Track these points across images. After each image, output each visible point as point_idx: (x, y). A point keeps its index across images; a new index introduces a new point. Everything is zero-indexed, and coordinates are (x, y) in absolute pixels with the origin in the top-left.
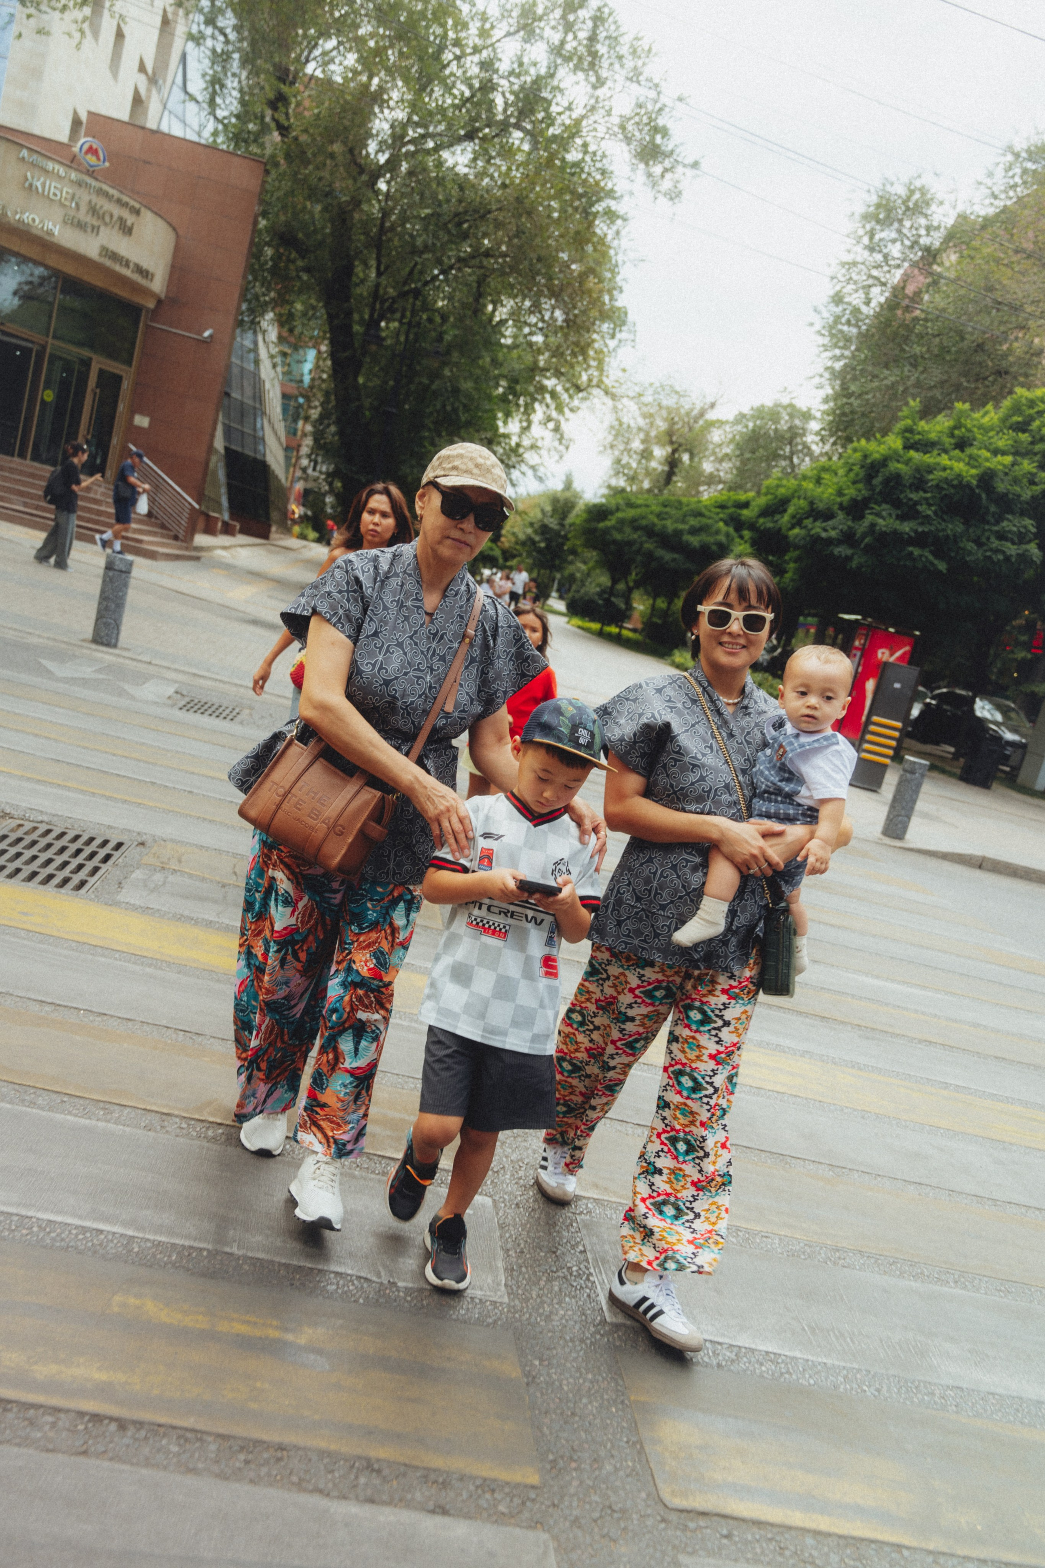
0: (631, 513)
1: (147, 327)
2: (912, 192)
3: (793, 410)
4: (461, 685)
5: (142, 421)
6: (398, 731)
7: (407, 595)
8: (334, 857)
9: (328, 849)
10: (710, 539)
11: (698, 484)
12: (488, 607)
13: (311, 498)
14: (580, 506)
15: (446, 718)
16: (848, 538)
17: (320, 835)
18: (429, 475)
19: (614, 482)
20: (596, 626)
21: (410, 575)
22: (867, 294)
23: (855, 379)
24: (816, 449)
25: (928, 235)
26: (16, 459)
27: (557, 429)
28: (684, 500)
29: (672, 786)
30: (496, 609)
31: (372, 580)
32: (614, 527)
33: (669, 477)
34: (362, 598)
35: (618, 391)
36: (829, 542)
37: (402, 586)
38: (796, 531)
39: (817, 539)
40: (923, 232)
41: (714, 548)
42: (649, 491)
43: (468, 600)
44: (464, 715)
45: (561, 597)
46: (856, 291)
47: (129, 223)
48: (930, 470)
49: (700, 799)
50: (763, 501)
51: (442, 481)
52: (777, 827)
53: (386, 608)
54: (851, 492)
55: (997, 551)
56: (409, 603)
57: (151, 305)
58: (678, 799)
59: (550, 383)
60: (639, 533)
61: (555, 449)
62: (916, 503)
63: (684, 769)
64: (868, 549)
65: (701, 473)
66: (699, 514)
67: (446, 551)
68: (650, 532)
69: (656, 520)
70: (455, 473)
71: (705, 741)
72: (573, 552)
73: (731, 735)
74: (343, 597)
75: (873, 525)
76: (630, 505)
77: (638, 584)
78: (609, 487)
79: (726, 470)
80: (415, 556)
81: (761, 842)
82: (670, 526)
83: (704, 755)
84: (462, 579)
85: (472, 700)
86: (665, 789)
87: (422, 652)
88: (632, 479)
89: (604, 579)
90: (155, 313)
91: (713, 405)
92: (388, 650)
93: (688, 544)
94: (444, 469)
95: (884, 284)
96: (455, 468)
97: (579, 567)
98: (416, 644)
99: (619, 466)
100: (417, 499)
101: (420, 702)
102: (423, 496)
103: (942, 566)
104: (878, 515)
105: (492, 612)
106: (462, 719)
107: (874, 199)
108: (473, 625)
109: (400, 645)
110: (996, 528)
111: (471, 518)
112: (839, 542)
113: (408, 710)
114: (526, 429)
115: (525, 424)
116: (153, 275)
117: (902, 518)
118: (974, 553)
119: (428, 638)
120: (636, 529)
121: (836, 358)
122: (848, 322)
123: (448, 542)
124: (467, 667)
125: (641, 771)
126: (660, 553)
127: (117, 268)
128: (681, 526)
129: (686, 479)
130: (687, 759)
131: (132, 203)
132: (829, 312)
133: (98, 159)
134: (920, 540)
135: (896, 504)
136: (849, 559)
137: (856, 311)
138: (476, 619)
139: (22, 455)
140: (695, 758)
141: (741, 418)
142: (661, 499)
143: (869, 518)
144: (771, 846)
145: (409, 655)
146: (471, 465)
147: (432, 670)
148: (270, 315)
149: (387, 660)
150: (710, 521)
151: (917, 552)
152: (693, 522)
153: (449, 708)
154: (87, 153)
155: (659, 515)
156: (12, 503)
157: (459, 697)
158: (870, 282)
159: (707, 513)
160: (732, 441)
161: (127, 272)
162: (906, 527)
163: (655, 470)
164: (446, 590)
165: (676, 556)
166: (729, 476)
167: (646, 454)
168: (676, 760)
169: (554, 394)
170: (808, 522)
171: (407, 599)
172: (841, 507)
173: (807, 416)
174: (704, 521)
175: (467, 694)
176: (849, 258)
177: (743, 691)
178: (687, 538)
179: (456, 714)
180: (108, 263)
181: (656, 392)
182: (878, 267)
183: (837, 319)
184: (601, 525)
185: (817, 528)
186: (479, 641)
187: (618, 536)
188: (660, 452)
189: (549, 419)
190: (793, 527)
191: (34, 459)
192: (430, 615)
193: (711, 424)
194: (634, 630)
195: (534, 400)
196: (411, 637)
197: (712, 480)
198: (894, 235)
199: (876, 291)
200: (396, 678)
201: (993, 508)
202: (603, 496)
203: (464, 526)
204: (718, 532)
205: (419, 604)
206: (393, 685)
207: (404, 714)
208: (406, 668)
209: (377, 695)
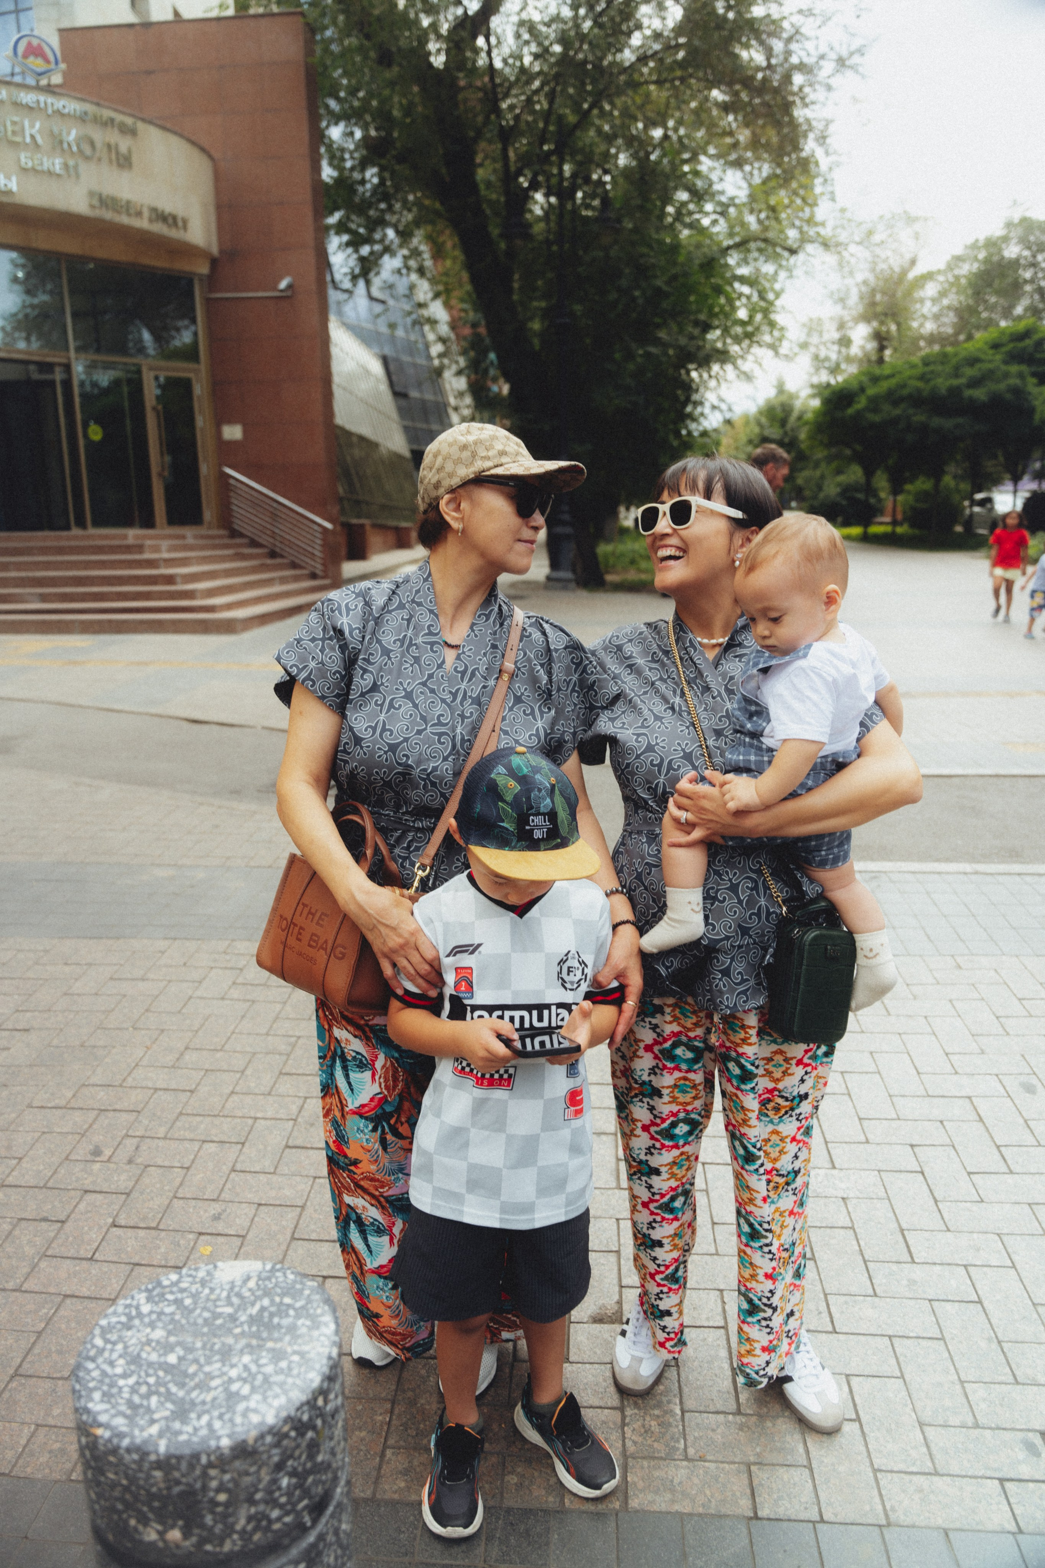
1: (208, 301)
5: (233, 432)
10: (1002, 386)
17: (322, 965)
21: (419, 604)
26: (76, 531)
30: (544, 631)
31: (359, 619)
32: (867, 409)
34: (344, 647)
35: (839, 237)
37: (409, 620)
41: (1008, 396)
43: (502, 625)
47: (123, 149)
49: (649, 776)
53: (386, 652)
56: (420, 640)
57: (204, 269)
60: (903, 406)
68: (917, 400)
69: (920, 384)
82: (943, 384)
87: (443, 701)
88: (834, 371)
90: (212, 281)
92: (391, 706)
93: (971, 400)
105: (536, 636)
109: (408, 696)
116: (185, 222)
120: (896, 403)
124: (510, 710)
126: (937, 421)
127: (125, 220)
128: (956, 382)
131: (119, 117)
133: (47, 61)
138: (515, 648)
139: (81, 523)
145: (421, 707)
147: (460, 721)
149: (392, 719)
150: (989, 366)
152: (969, 372)
154: (25, 56)
155: (922, 377)
156: (26, 602)
159: (983, 357)
161: (143, 223)
165: (960, 420)
171: (416, 635)
174: (982, 367)
178: (968, 393)
180: (108, 215)
184: (850, 411)
186: (523, 674)
187: (876, 418)
191: (97, 523)
196: (424, 684)
200: (406, 740)
204: (1006, 375)
205: (434, 639)
206: (403, 749)
207: (425, 786)
208: (419, 725)
209: (384, 766)
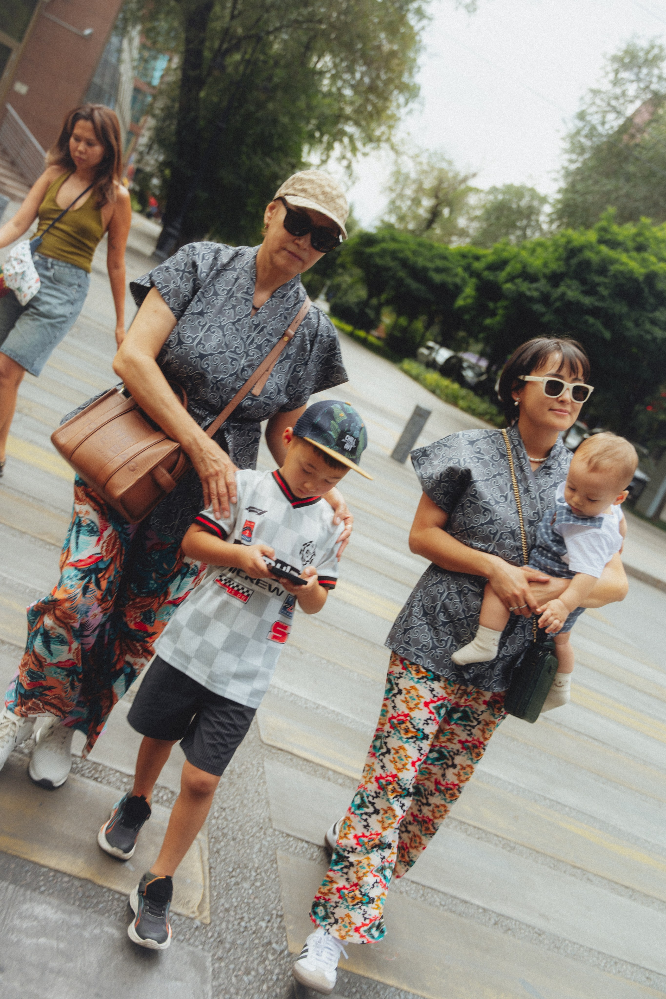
0: (392, 246)
1: (39, 14)
2: (652, 47)
3: (533, 193)
4: (272, 375)
5: (21, 88)
6: (207, 402)
7: (240, 288)
8: (120, 487)
9: (117, 480)
10: (449, 279)
11: (451, 234)
12: (312, 316)
13: (141, 176)
14: (356, 231)
15: (253, 400)
16: (545, 299)
17: (115, 466)
18: (281, 192)
19: (387, 218)
20: (349, 328)
21: (246, 272)
22: (604, 117)
23: (583, 180)
24: (545, 227)
25: (658, 82)
27: (349, 167)
28: (436, 244)
29: (465, 523)
30: (319, 320)
31: (208, 267)
32: (377, 254)
33: (430, 223)
34: (194, 280)
35: (400, 148)
36: (531, 299)
37: (236, 280)
38: (508, 286)
39: (521, 295)
40: (655, 80)
41: (451, 287)
42: (413, 232)
43: (295, 305)
44: (269, 402)
45: (328, 300)
46: (597, 112)
48: (613, 261)
49: (486, 539)
50: (491, 258)
51: (290, 199)
52: (543, 576)
53: (216, 294)
54: (554, 266)
55: (648, 332)
56: (239, 295)
58: (469, 536)
59: (350, 128)
60: (395, 262)
61: (345, 183)
62: (598, 284)
63: (477, 511)
64: (557, 311)
65: (455, 227)
66: (444, 258)
67: (280, 260)
68: (404, 263)
69: (410, 255)
70: (303, 194)
71: (501, 490)
72: (343, 266)
73: (527, 490)
74: (178, 274)
75: (563, 294)
76: (394, 239)
77: (388, 302)
78: (382, 221)
79: (474, 228)
80: (255, 257)
81: (525, 586)
82: (421, 262)
83: (497, 502)
84: (293, 286)
85: (279, 391)
86: (460, 524)
87: (242, 339)
88: (402, 218)
89: (362, 293)
91: (474, 175)
92: (209, 329)
93: (431, 279)
94: (295, 189)
95: (619, 113)
96: (304, 190)
97: (346, 279)
98: (237, 330)
99: (393, 207)
100: (267, 209)
101: (231, 379)
102: (272, 208)
103: (607, 335)
104: (569, 287)
105: (314, 321)
106: (267, 404)
107: (624, 46)
108: (295, 326)
109: (221, 327)
110: (650, 315)
111: (308, 237)
112: (538, 301)
113: (218, 385)
114: (324, 162)
115: (324, 158)
117: (586, 293)
118: (631, 330)
119: (250, 327)
120: (393, 259)
121: (571, 161)
122: (586, 136)
123: (284, 253)
124: (281, 362)
125: (443, 506)
126: (409, 281)
128: (428, 264)
129: (443, 228)
130: (480, 503)
132: (573, 125)
134: (595, 312)
135: (583, 282)
136: (543, 314)
137: (593, 128)
138: (299, 323)
140: (488, 503)
141: (494, 190)
142: (419, 240)
143: (562, 289)
144: (533, 592)
145: (227, 338)
146: (318, 191)
147: (248, 355)
148: (139, 27)
149: (207, 338)
150: (451, 266)
151: (591, 320)
152: (439, 263)
153: (257, 391)
155: (414, 252)
157: (268, 385)
158: (608, 109)
159: (450, 259)
160: (484, 206)
162: (587, 301)
163: (420, 216)
164: (274, 292)
165: (421, 287)
166: (475, 234)
167: (416, 202)
168: (472, 503)
169: (351, 138)
170: (519, 281)
171: (238, 291)
172: (545, 276)
173: (543, 200)
174: (447, 264)
175: (277, 384)
176: (595, 86)
177: (547, 454)
178: (431, 274)
179: (262, 399)
181: (430, 157)
182: (617, 98)
183: (578, 132)
184: (368, 250)
185: (524, 287)
186: (297, 341)
187: (379, 262)
188: (427, 203)
189: (344, 157)
190: (507, 281)
192: (256, 309)
193: (470, 190)
194: (379, 338)
195: (335, 140)
196: (234, 323)
197: (463, 233)
198: (633, 77)
199: (611, 117)
200: (211, 354)
201: (652, 300)
202: (376, 227)
203: (301, 242)
204: (456, 275)
205: (248, 297)
206: (207, 360)
207: (212, 388)
208: (223, 348)
209: (191, 365)
